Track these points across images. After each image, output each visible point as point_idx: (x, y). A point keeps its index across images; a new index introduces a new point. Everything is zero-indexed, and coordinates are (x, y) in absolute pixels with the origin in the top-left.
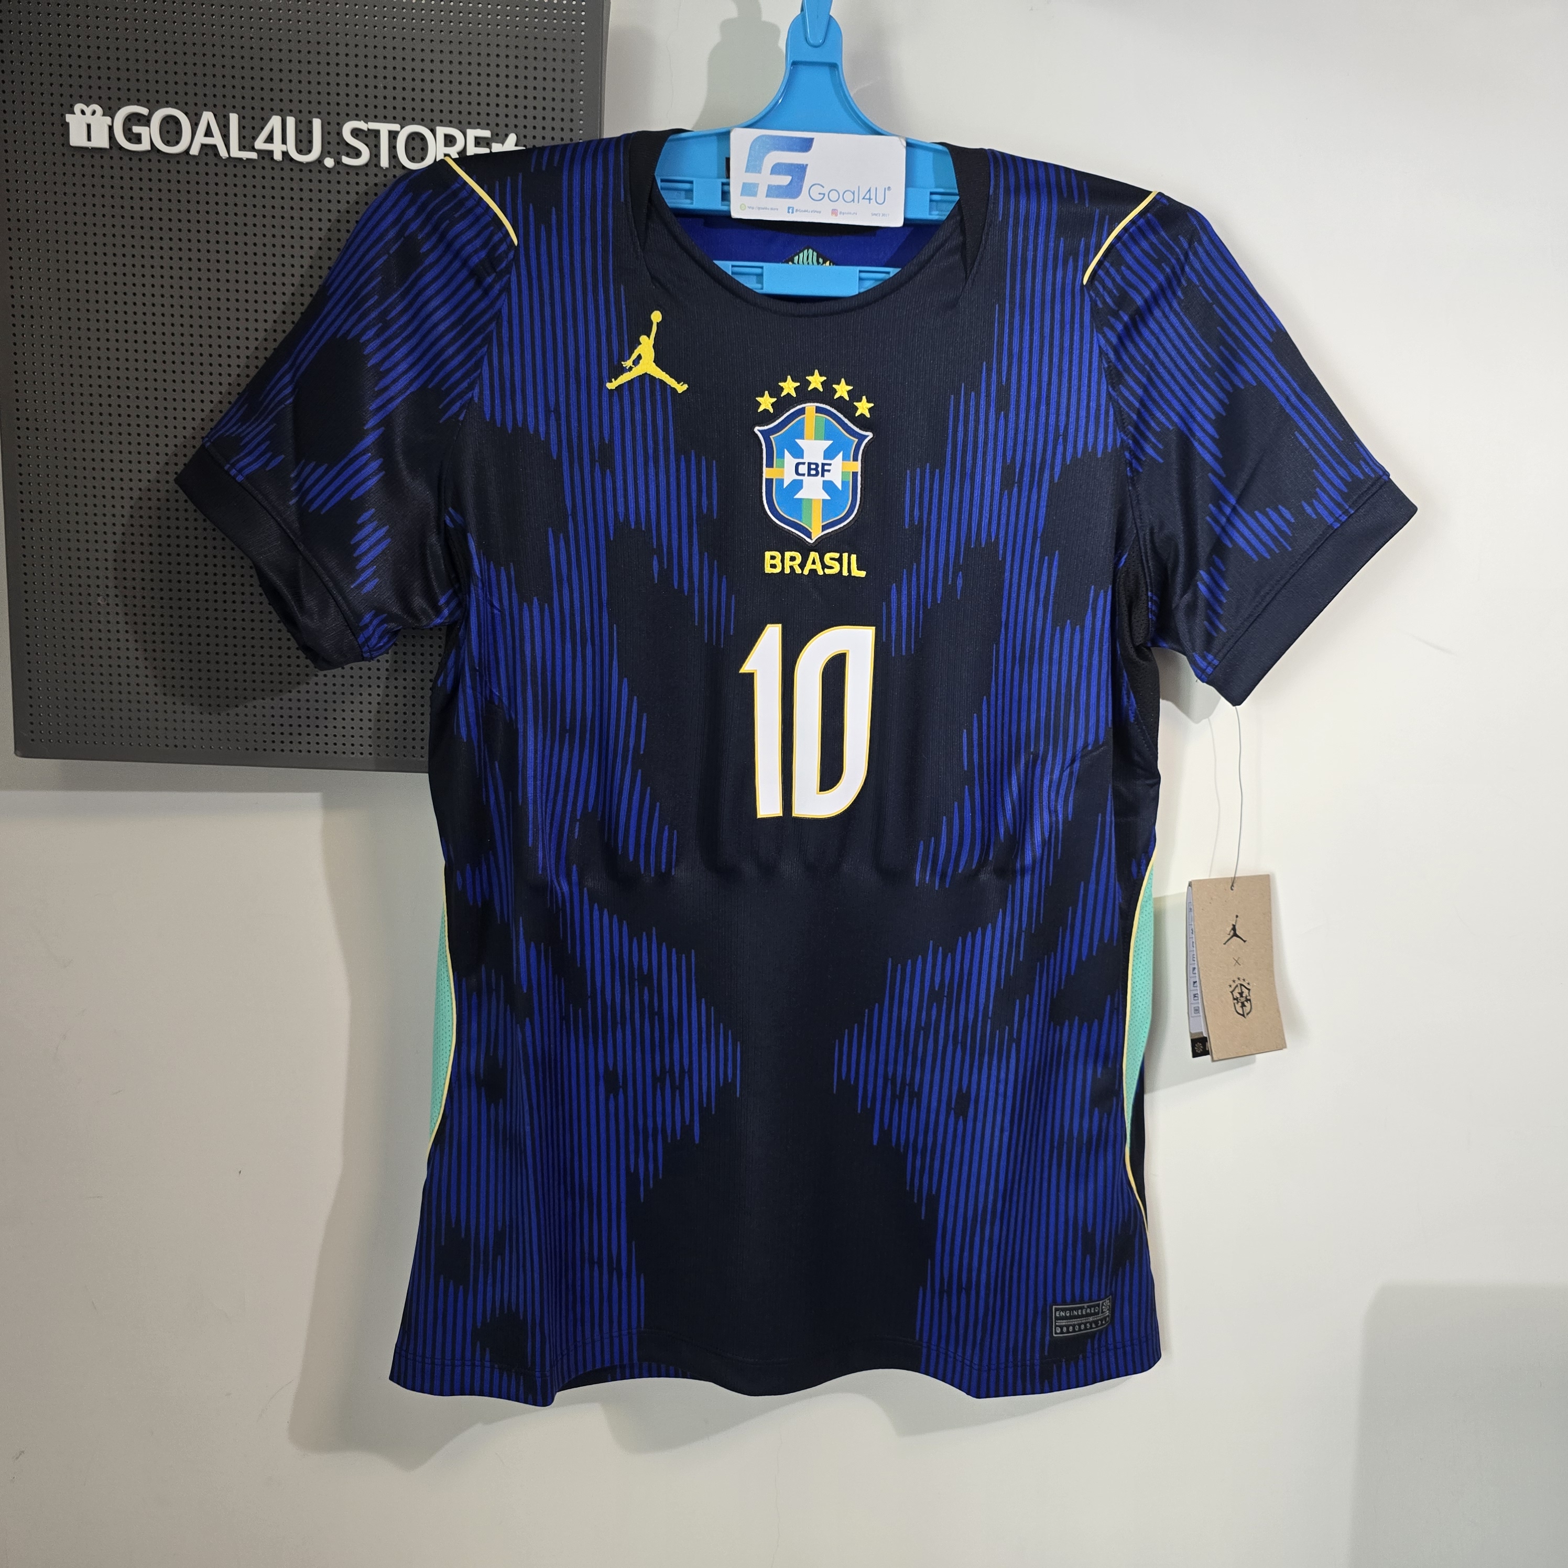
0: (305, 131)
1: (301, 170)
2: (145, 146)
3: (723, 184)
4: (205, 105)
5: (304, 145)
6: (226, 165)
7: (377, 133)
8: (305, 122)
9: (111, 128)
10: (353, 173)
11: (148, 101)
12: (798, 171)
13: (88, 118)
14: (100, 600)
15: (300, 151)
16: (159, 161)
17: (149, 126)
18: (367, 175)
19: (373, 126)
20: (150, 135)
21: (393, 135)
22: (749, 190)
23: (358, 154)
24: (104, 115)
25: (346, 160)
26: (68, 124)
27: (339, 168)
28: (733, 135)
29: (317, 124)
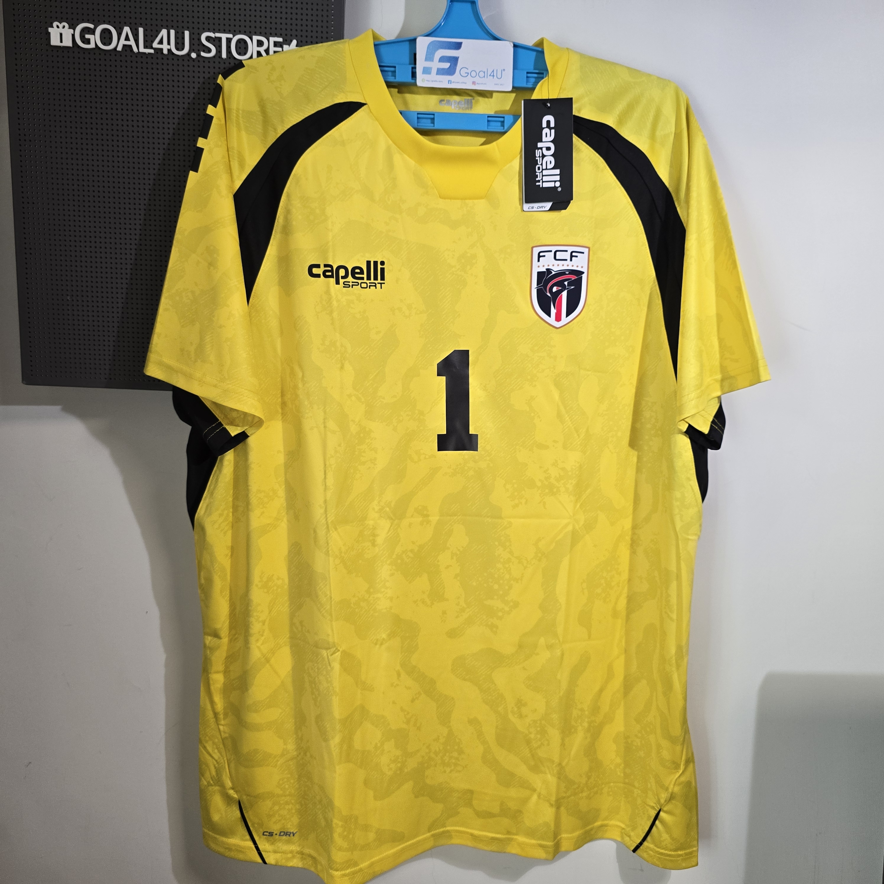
0: (180, 38)
1: (178, 60)
2: (92, 45)
3: (412, 68)
4: (125, 23)
5: (180, 45)
6: (136, 57)
7: (220, 39)
8: (180, 33)
9: (73, 36)
10: (206, 61)
11: (94, 21)
12: (454, 61)
13: (61, 30)
14: (69, 298)
15: (177, 49)
16: (100, 54)
17: (94, 35)
18: (214, 62)
19: (218, 35)
20: (95, 39)
21: (229, 41)
22: (427, 71)
23: (209, 51)
24: (69, 28)
25: (203, 54)
26: (50, 33)
27: (199, 59)
28: (418, 40)
29: (187, 33)
